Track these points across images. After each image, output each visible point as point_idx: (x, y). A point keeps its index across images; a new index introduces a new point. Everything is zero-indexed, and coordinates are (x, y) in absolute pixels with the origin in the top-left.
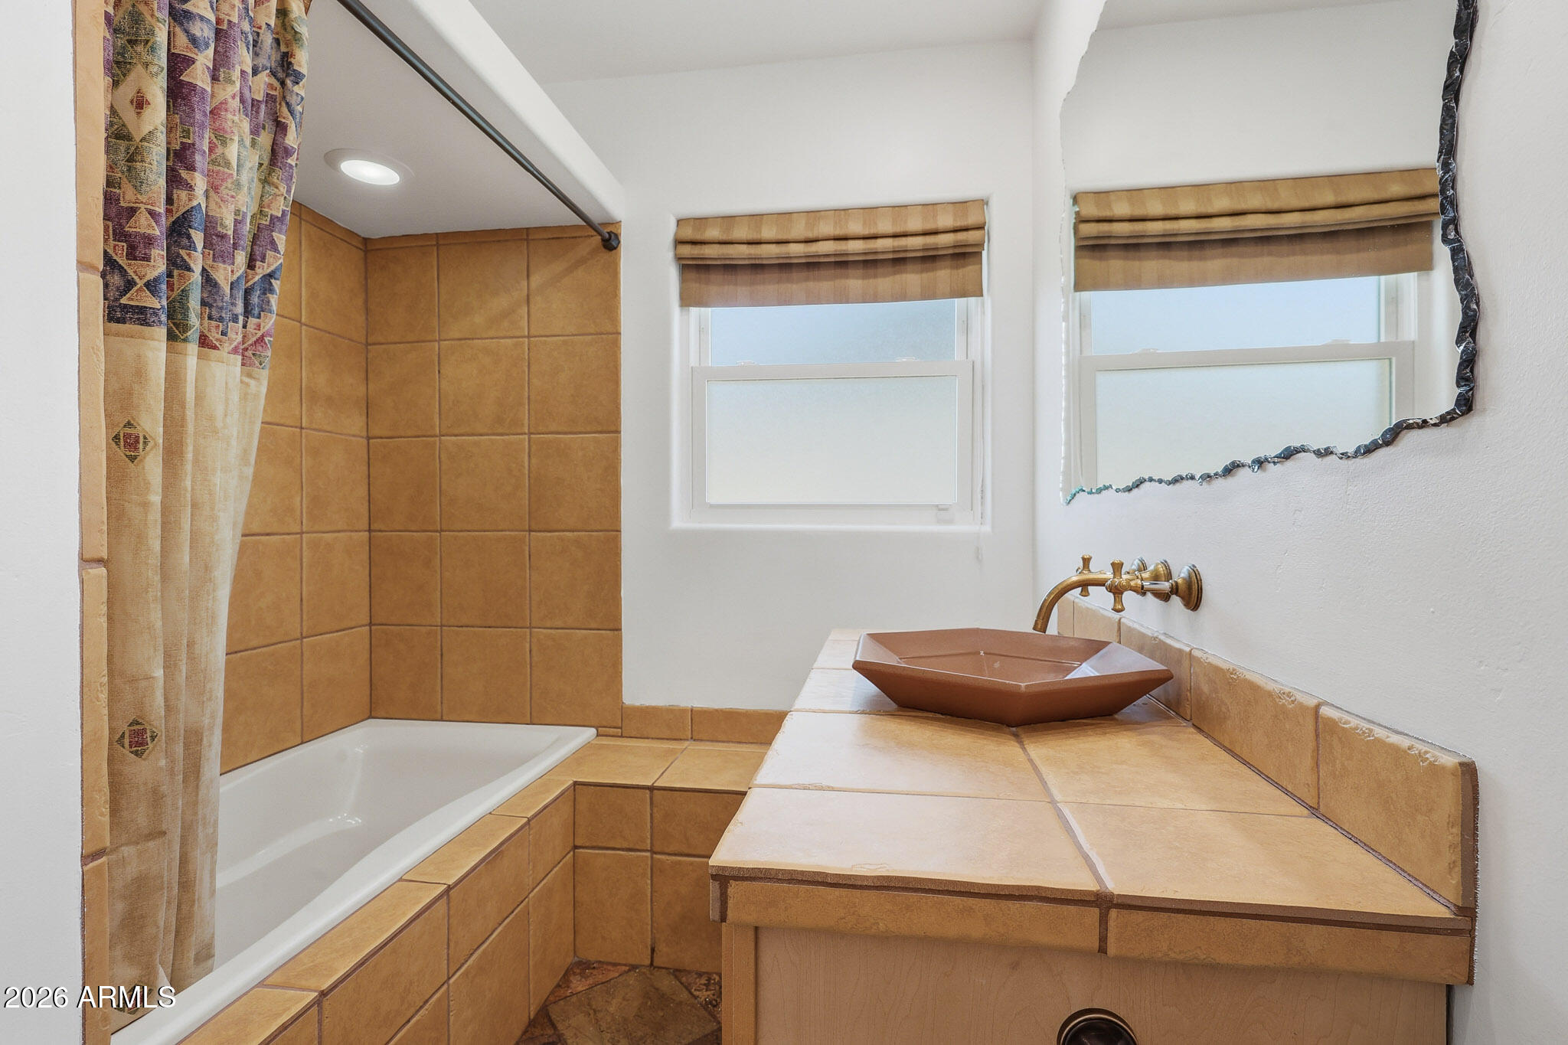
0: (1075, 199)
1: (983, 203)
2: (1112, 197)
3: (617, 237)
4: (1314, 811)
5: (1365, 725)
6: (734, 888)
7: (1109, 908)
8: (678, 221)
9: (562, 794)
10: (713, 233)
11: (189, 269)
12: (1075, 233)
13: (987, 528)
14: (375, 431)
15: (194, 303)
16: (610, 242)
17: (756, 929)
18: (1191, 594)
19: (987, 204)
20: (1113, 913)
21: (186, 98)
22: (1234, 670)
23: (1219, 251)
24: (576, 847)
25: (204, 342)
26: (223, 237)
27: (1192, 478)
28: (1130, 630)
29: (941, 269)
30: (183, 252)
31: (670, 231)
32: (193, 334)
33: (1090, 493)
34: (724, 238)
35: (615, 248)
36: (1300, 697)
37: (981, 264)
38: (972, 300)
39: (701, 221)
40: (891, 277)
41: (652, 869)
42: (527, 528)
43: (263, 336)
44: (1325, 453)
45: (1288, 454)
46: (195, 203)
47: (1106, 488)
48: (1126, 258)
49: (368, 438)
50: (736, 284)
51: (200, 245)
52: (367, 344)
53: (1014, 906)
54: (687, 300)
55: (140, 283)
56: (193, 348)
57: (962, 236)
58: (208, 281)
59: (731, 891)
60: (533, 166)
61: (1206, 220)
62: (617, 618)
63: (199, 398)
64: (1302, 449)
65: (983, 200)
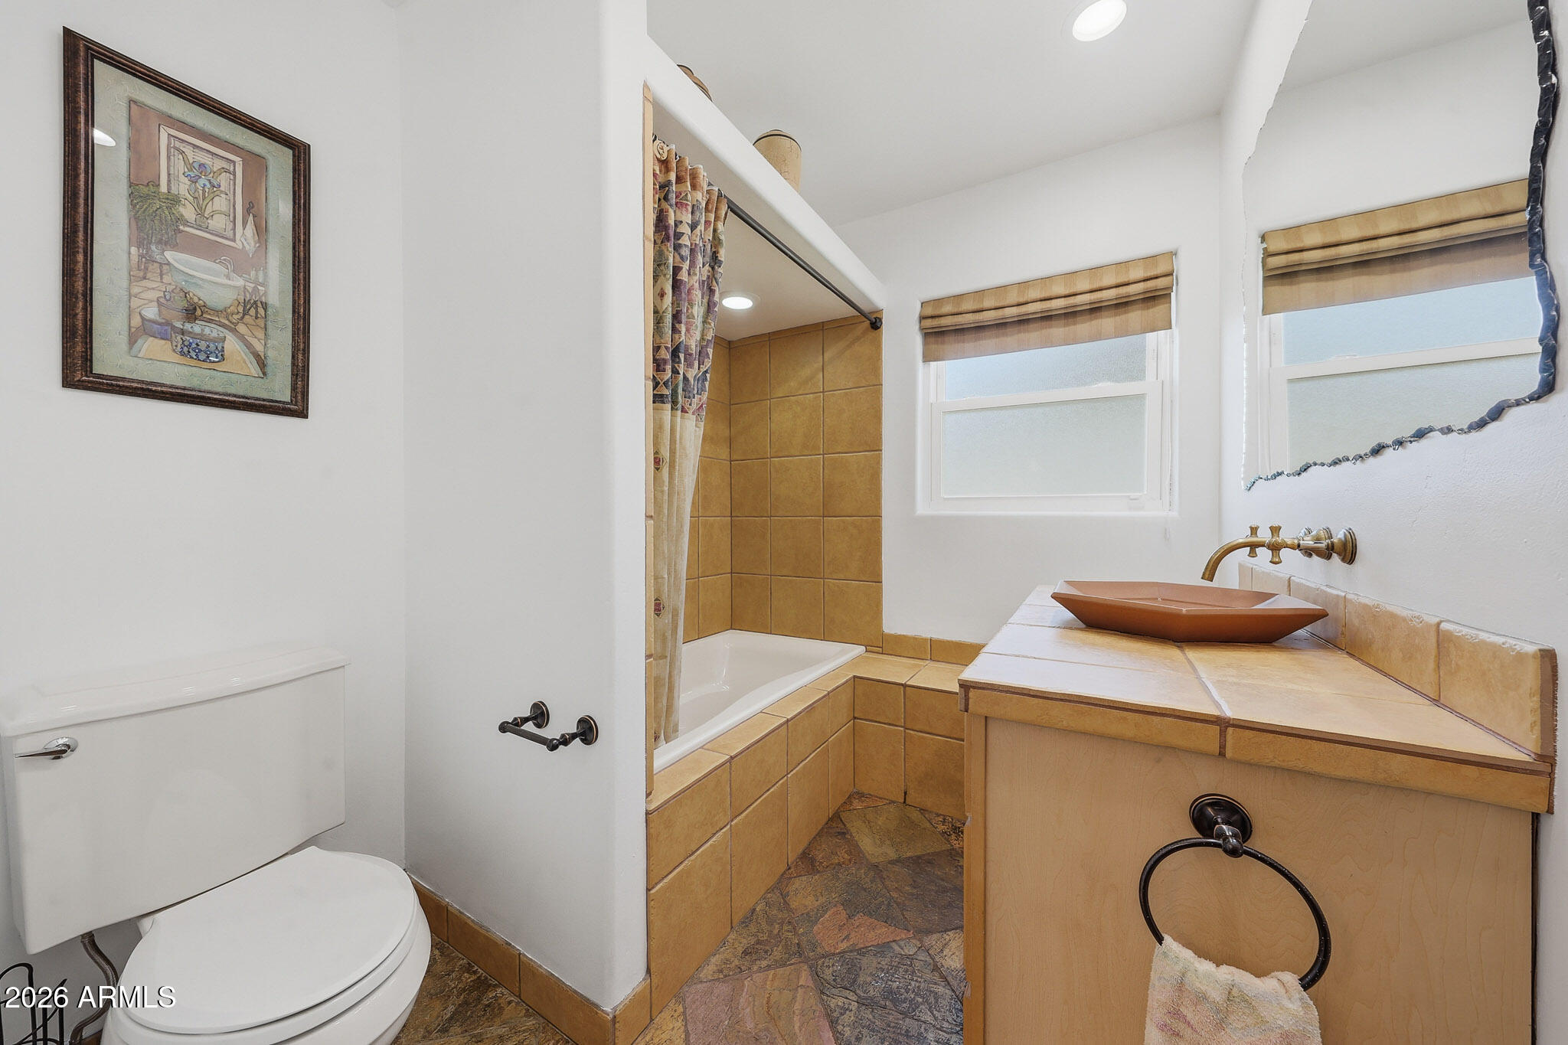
0: (1263, 238)
1: (1173, 254)
2: (1303, 229)
3: (880, 320)
4: (1436, 702)
5: (1473, 632)
6: (972, 693)
7: (1227, 727)
8: (922, 303)
9: (847, 681)
10: (947, 308)
11: (679, 374)
12: (1264, 266)
13: (1175, 514)
14: (734, 457)
15: (680, 391)
16: (876, 324)
17: (986, 717)
18: (1348, 551)
19: (1176, 254)
20: (1230, 730)
21: (679, 288)
22: (1378, 605)
23: (1427, 260)
24: (855, 718)
25: (684, 411)
26: (691, 355)
27: (1348, 460)
28: (1299, 585)
29: (1133, 311)
30: (676, 365)
31: (917, 310)
32: (679, 406)
33: (1268, 479)
34: (956, 310)
35: (879, 328)
36: (1426, 618)
37: (1170, 302)
38: (1162, 333)
39: (938, 302)
40: (1088, 323)
41: (905, 739)
42: (822, 515)
43: (702, 404)
44: (1449, 430)
45: (1420, 434)
46: (681, 340)
47: (1279, 474)
48: (1318, 280)
49: (731, 461)
50: (964, 342)
51: (683, 361)
52: (730, 405)
53: (1156, 719)
54: (927, 358)
55: (662, 383)
56: (679, 412)
57: (1151, 284)
58: (685, 379)
59: (971, 694)
60: (830, 283)
61: (1411, 234)
62: (880, 575)
63: (681, 439)
64: (1431, 430)
65: (1172, 252)
